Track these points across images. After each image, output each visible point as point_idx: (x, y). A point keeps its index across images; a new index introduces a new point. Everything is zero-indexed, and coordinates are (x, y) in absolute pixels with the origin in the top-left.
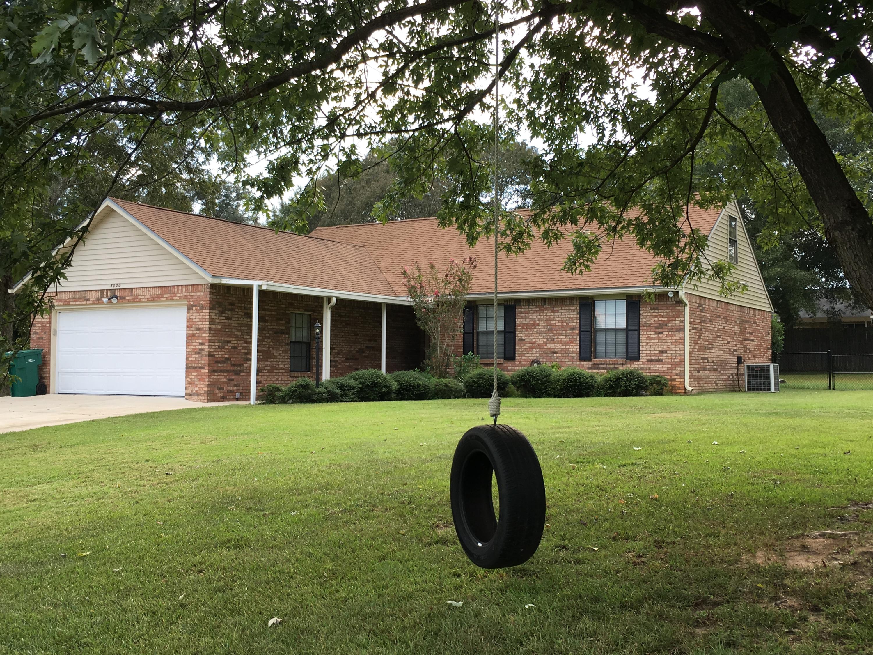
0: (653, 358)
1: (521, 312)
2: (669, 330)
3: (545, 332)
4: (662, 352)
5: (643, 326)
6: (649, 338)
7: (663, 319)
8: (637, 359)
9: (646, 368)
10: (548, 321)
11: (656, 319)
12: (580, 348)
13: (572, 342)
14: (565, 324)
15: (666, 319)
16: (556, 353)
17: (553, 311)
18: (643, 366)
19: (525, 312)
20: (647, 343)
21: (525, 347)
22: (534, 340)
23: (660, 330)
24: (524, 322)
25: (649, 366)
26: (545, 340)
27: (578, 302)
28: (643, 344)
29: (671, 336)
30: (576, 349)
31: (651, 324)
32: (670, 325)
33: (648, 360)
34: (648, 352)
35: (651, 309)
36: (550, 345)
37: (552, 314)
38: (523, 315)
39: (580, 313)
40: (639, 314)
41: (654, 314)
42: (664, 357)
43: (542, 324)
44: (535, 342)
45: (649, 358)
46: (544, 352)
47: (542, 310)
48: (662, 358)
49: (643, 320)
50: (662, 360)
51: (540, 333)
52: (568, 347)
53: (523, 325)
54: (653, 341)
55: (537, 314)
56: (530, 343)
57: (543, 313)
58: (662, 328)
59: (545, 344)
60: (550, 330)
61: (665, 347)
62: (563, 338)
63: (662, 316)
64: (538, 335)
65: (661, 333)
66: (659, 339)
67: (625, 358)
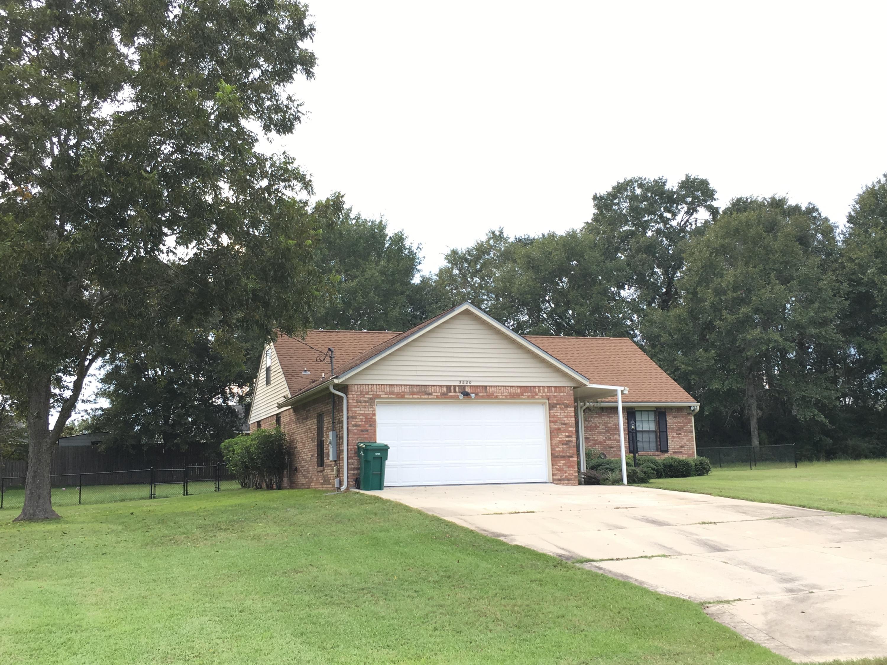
0: (676, 450)
2: (685, 432)
3: (603, 433)
4: (682, 447)
5: (669, 429)
6: (673, 437)
8: (667, 451)
10: (606, 423)
11: (676, 424)
12: (629, 445)
15: (682, 425)
16: (612, 448)
17: (609, 417)
18: (670, 456)
20: (672, 441)
23: (679, 432)
25: (674, 456)
28: (670, 441)
29: (687, 436)
30: (627, 445)
31: (674, 428)
32: (685, 429)
33: (674, 452)
34: (673, 447)
35: (673, 418)
36: (608, 442)
37: (608, 419)
39: (628, 419)
40: (666, 421)
41: (675, 421)
42: (682, 450)
43: (602, 427)
45: (674, 450)
46: (604, 448)
47: (600, 416)
49: (668, 425)
50: (681, 452)
51: (600, 433)
54: (675, 439)
56: (593, 440)
57: (601, 419)
60: (608, 431)
61: (683, 443)
63: (680, 423)
65: (680, 434)
66: (679, 438)
67: (657, 451)
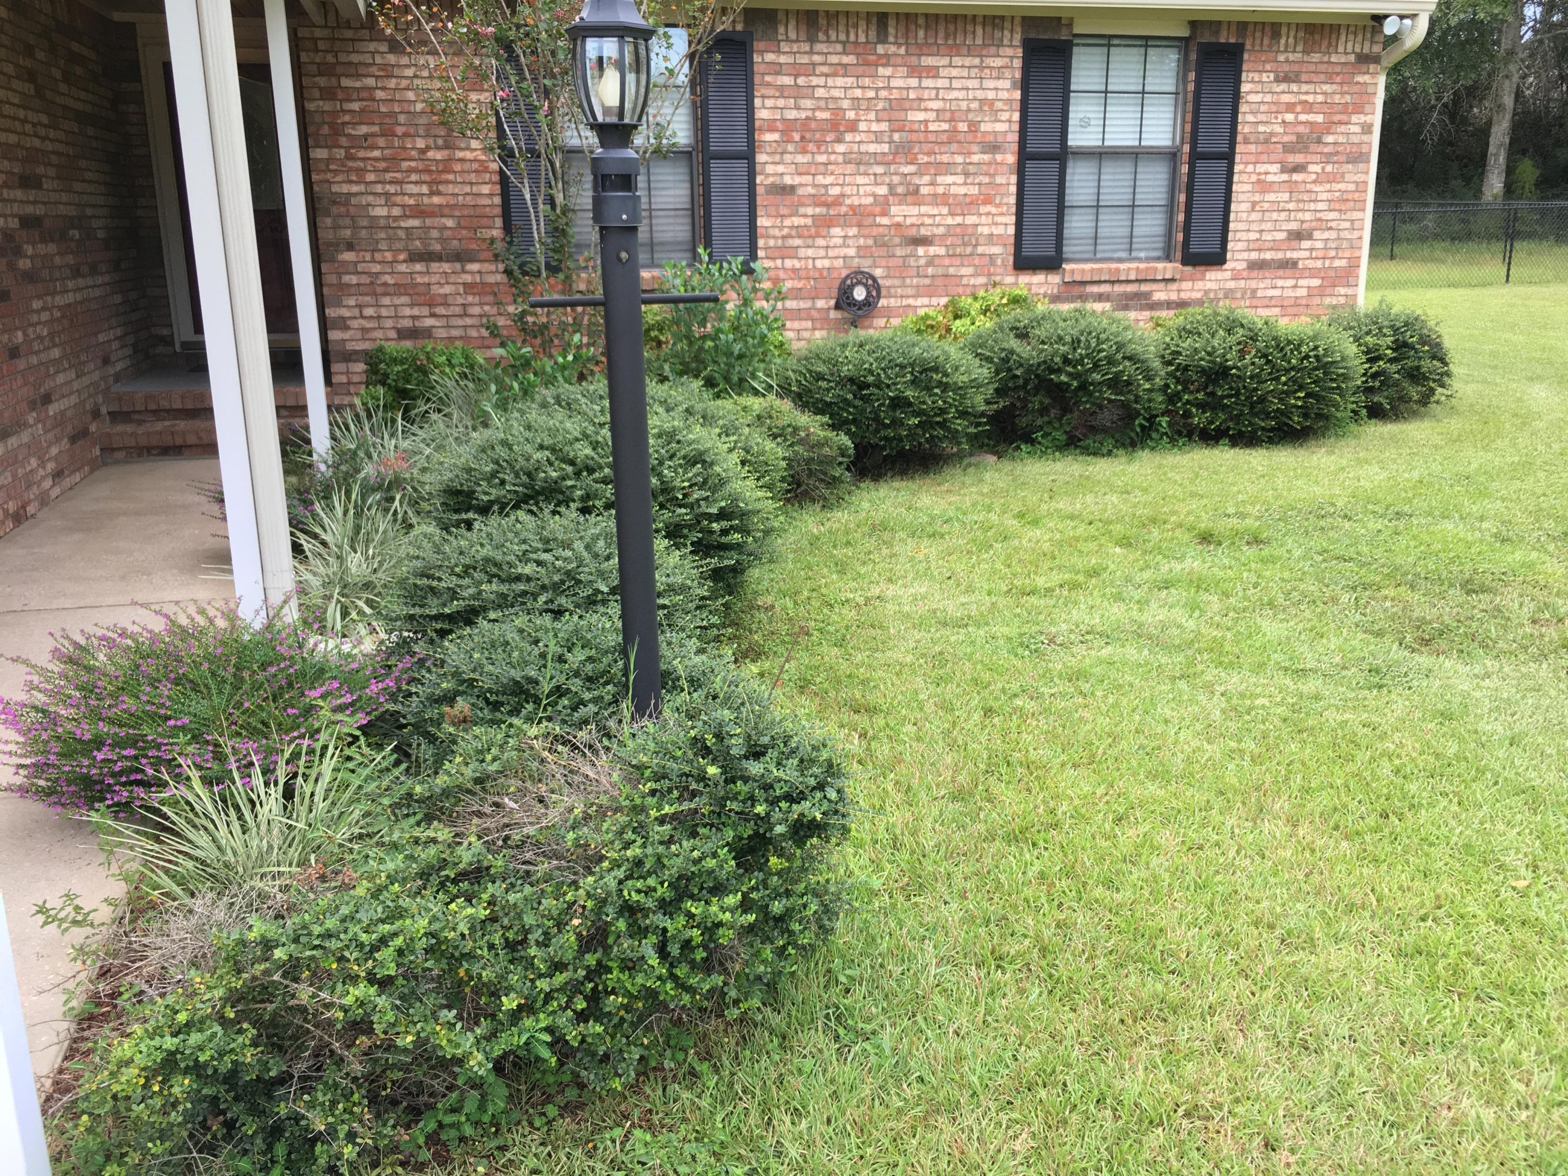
0: (1268, 256)
1: (778, 70)
2: (1328, 158)
3: (878, 158)
4: (1298, 236)
5: (1247, 141)
6: (1263, 186)
7: (1311, 117)
8: (1217, 259)
9: (1244, 291)
11: (1290, 117)
12: (1019, 225)
13: (988, 201)
14: (963, 127)
15: (1320, 118)
16: (924, 241)
17: (916, 71)
18: (1231, 284)
19: (797, 71)
20: (1254, 204)
21: (796, 221)
22: (835, 191)
23: (1299, 158)
24: (791, 115)
25: (1253, 284)
26: (882, 190)
27: (1018, 37)
28: (1239, 207)
29: (1331, 179)
30: (1006, 225)
31: (1272, 134)
32: (1330, 139)
33: (1257, 266)
34: (1253, 236)
35: (1277, 80)
36: (902, 212)
37: (914, 82)
38: (787, 80)
39: (1025, 85)
40: (1236, 97)
41: (1286, 98)
42: (1301, 252)
43: (869, 124)
44: (838, 201)
45: (1254, 256)
46: (879, 242)
48: (1295, 255)
49: (1246, 117)
50: (1294, 264)
51: (859, 161)
52: (971, 220)
53: (788, 128)
54: (1271, 197)
55: (850, 81)
56: (817, 200)
57: (875, 76)
58: (1305, 150)
59: (883, 206)
60: (903, 152)
61: (1308, 216)
62: (955, 184)
63: (1309, 107)
64: (850, 169)
65: (1299, 168)
66: (1291, 188)
67: (1168, 258)
